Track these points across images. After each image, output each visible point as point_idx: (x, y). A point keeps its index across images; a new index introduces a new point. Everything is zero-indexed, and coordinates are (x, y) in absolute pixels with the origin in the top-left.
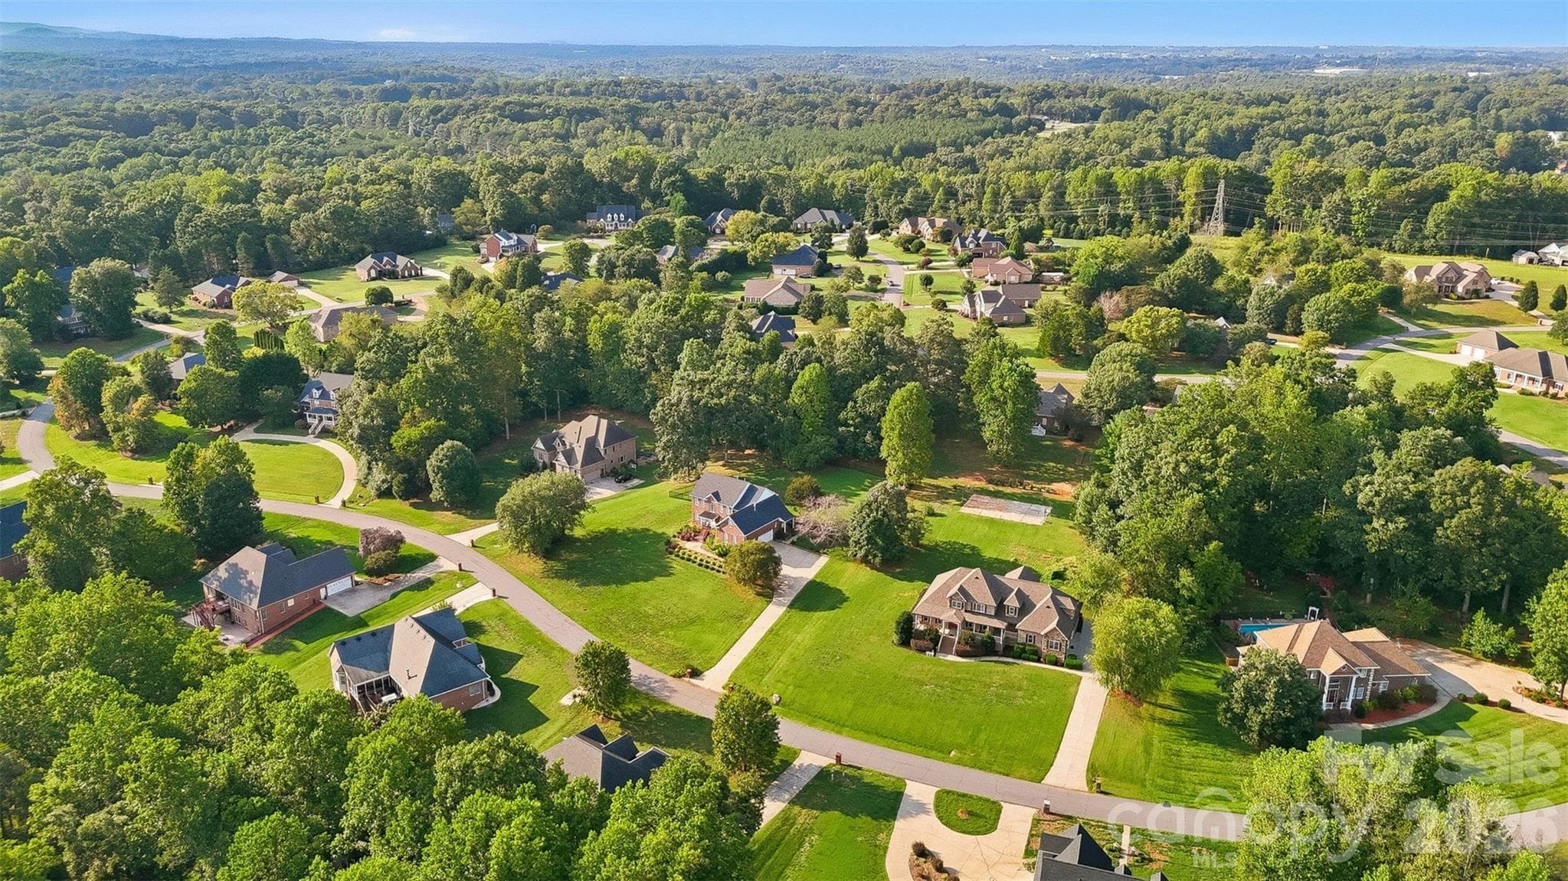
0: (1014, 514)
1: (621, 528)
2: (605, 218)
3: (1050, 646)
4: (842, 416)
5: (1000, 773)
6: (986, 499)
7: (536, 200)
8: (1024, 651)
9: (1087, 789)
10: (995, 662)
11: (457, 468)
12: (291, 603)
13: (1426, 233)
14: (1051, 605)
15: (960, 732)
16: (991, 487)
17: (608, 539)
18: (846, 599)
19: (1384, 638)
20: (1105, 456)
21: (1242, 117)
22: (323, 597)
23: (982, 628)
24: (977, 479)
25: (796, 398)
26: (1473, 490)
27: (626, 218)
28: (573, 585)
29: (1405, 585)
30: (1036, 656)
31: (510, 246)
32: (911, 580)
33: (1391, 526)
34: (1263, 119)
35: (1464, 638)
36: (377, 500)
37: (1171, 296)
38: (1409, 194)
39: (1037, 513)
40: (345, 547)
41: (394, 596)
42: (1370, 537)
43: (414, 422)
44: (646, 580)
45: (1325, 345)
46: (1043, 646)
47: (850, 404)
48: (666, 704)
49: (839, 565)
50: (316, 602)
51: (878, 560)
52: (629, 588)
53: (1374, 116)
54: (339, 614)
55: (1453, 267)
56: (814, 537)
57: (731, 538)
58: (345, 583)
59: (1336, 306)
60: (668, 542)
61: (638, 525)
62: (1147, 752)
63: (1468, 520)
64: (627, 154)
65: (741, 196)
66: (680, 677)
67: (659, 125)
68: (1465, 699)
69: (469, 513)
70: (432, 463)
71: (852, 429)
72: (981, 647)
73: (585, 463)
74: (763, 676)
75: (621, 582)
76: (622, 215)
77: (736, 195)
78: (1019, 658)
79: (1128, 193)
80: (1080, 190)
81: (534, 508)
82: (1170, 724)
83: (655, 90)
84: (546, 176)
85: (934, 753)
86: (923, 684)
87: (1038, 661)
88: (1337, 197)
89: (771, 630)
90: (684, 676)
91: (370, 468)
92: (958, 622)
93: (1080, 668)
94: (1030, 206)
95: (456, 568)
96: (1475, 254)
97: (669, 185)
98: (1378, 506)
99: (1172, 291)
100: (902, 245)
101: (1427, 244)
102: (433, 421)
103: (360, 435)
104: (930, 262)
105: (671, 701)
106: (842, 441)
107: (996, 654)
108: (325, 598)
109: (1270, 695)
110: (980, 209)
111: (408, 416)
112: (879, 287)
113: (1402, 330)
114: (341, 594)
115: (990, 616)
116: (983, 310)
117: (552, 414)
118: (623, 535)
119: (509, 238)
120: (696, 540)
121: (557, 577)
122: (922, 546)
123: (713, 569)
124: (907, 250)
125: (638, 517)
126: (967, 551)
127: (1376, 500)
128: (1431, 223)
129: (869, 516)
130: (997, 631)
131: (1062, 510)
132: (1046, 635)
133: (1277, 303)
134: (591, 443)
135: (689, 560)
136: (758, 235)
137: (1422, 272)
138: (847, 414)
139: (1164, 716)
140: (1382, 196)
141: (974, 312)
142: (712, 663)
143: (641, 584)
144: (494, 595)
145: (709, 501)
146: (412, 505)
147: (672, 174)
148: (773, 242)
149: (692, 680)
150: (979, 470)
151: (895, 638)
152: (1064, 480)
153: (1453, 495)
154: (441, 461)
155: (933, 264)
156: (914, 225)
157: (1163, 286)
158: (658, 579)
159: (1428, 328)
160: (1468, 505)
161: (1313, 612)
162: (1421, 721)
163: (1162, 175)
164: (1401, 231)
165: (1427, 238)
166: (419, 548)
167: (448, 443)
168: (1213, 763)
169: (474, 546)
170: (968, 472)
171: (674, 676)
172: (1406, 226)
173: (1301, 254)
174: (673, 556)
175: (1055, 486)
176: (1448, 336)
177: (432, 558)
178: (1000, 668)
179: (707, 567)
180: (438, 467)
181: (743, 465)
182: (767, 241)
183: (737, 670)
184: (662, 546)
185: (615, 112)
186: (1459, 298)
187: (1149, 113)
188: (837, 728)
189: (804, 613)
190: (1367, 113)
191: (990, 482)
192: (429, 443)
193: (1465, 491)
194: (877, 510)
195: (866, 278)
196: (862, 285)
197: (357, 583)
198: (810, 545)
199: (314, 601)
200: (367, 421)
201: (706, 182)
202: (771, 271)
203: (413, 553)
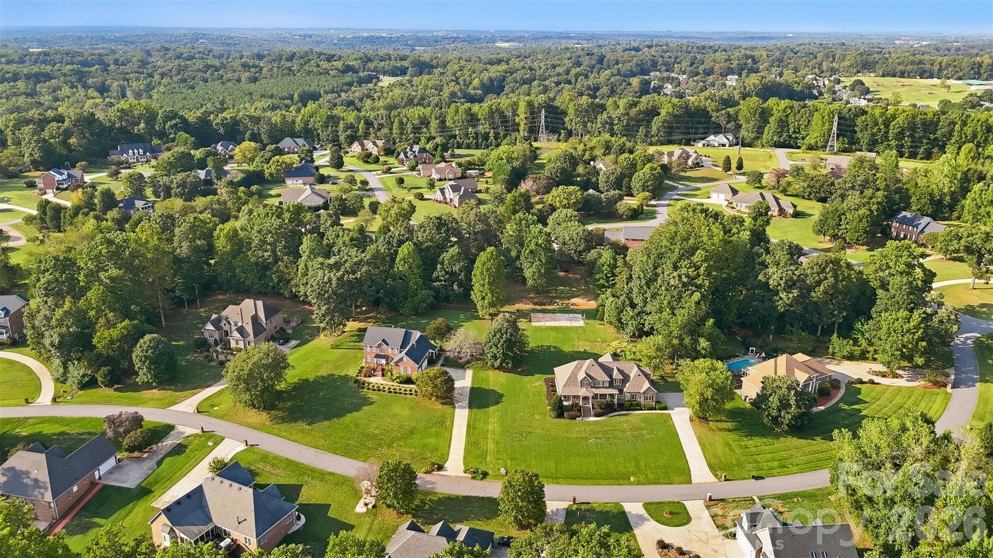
0: (563, 321)
1: (311, 378)
2: (127, 154)
3: (646, 399)
4: (434, 275)
5: (667, 484)
6: (540, 315)
7: (64, 143)
8: (632, 405)
9: (717, 480)
10: (619, 415)
11: (161, 354)
12: (75, 489)
13: (653, 133)
14: (641, 374)
15: (628, 465)
16: (538, 307)
17: (304, 387)
18: (502, 396)
19: (809, 358)
20: (602, 278)
21: (495, 71)
22: (97, 477)
23: (603, 396)
24: (526, 304)
25: (400, 266)
26: (828, 270)
27: (145, 153)
28: (301, 425)
29: (792, 327)
30: (638, 407)
31: (64, 180)
32: (532, 375)
33: (791, 296)
34: (506, 73)
35: (831, 350)
36: (81, 392)
37: (557, 179)
38: (641, 112)
39: (576, 319)
40: (82, 434)
41: (159, 463)
42: (779, 303)
43: (110, 325)
44: (357, 410)
45: (651, 200)
46: (642, 401)
47: (439, 266)
48: (435, 493)
49: (482, 374)
50: (93, 484)
51: (510, 365)
52: (349, 418)
53: (559, 70)
54: (120, 488)
55: (684, 151)
56: (461, 358)
57: (405, 369)
58: (111, 463)
59: (650, 177)
60: (356, 381)
61: (323, 372)
62: (731, 449)
63: (828, 286)
64: (131, 106)
65: (226, 132)
66: (430, 472)
67: (103, 84)
68: (852, 383)
69: (173, 387)
70: (137, 353)
71: (443, 283)
72: (607, 408)
73: (256, 335)
74: (485, 458)
75: (340, 414)
76: (141, 150)
77: (222, 131)
78: (630, 410)
79: (485, 119)
80: (456, 118)
81: (261, 374)
82: (729, 430)
83: (80, 58)
84: (66, 124)
85: (621, 482)
86: (586, 439)
87: (642, 410)
88: (605, 115)
89: (469, 426)
90: (433, 470)
91: (65, 368)
92: (590, 395)
93: (665, 408)
94: (425, 130)
95: (199, 431)
96: (678, 144)
97: (172, 127)
98: (783, 285)
99: (557, 177)
100: (362, 159)
101: (654, 139)
102: (127, 322)
103: (60, 341)
104: (391, 168)
105: (437, 490)
106: (436, 290)
107: (615, 411)
108: (100, 478)
109: (792, 402)
110: (391, 133)
111: (102, 321)
112: (368, 187)
113: (676, 188)
114: (110, 472)
115: (606, 388)
116: (452, 197)
117: (192, 302)
118: (316, 381)
119: (61, 174)
120: (375, 376)
121: (285, 422)
122: (526, 352)
123: (401, 393)
124: (366, 162)
125: (318, 367)
126: (552, 349)
127: (782, 282)
128: (654, 128)
129: (502, 338)
130: (612, 396)
131: (590, 315)
132: (644, 393)
133: (617, 178)
134: (255, 319)
135: (380, 390)
136: (270, 158)
137: (671, 154)
138: (439, 272)
139: (723, 427)
140: (628, 114)
141: (445, 198)
142: (445, 457)
143: (355, 414)
144: (247, 445)
145: (379, 346)
146: (115, 390)
147: (171, 119)
148: (283, 162)
149: (440, 473)
150: (524, 298)
151: (554, 414)
152: (576, 297)
153: (818, 274)
154: (147, 351)
155: (393, 170)
156: (362, 145)
157: (551, 174)
158: (365, 408)
159: (687, 186)
160: (826, 278)
161: (752, 351)
162: (842, 398)
163: (503, 107)
164: (640, 133)
165: (653, 136)
166: (153, 422)
167: (148, 337)
168: (767, 447)
169: (199, 412)
170: (519, 300)
171: (426, 473)
172: (642, 130)
173: (606, 149)
174: (365, 390)
175: (573, 301)
176: (698, 189)
177: (170, 428)
178: (623, 418)
179: (396, 393)
180: (145, 356)
181: (370, 317)
182: (278, 162)
183: (465, 458)
184: (351, 384)
185: (65, 75)
186: (691, 168)
187: (440, 70)
188: (555, 481)
189: (482, 410)
190: (555, 68)
191: (535, 304)
192: (133, 338)
193: (823, 270)
194: (506, 333)
195: (358, 182)
196: (357, 187)
197: (119, 461)
198: (460, 365)
199: (92, 483)
200: (64, 330)
201: (196, 123)
202: (284, 182)
203: (151, 426)
